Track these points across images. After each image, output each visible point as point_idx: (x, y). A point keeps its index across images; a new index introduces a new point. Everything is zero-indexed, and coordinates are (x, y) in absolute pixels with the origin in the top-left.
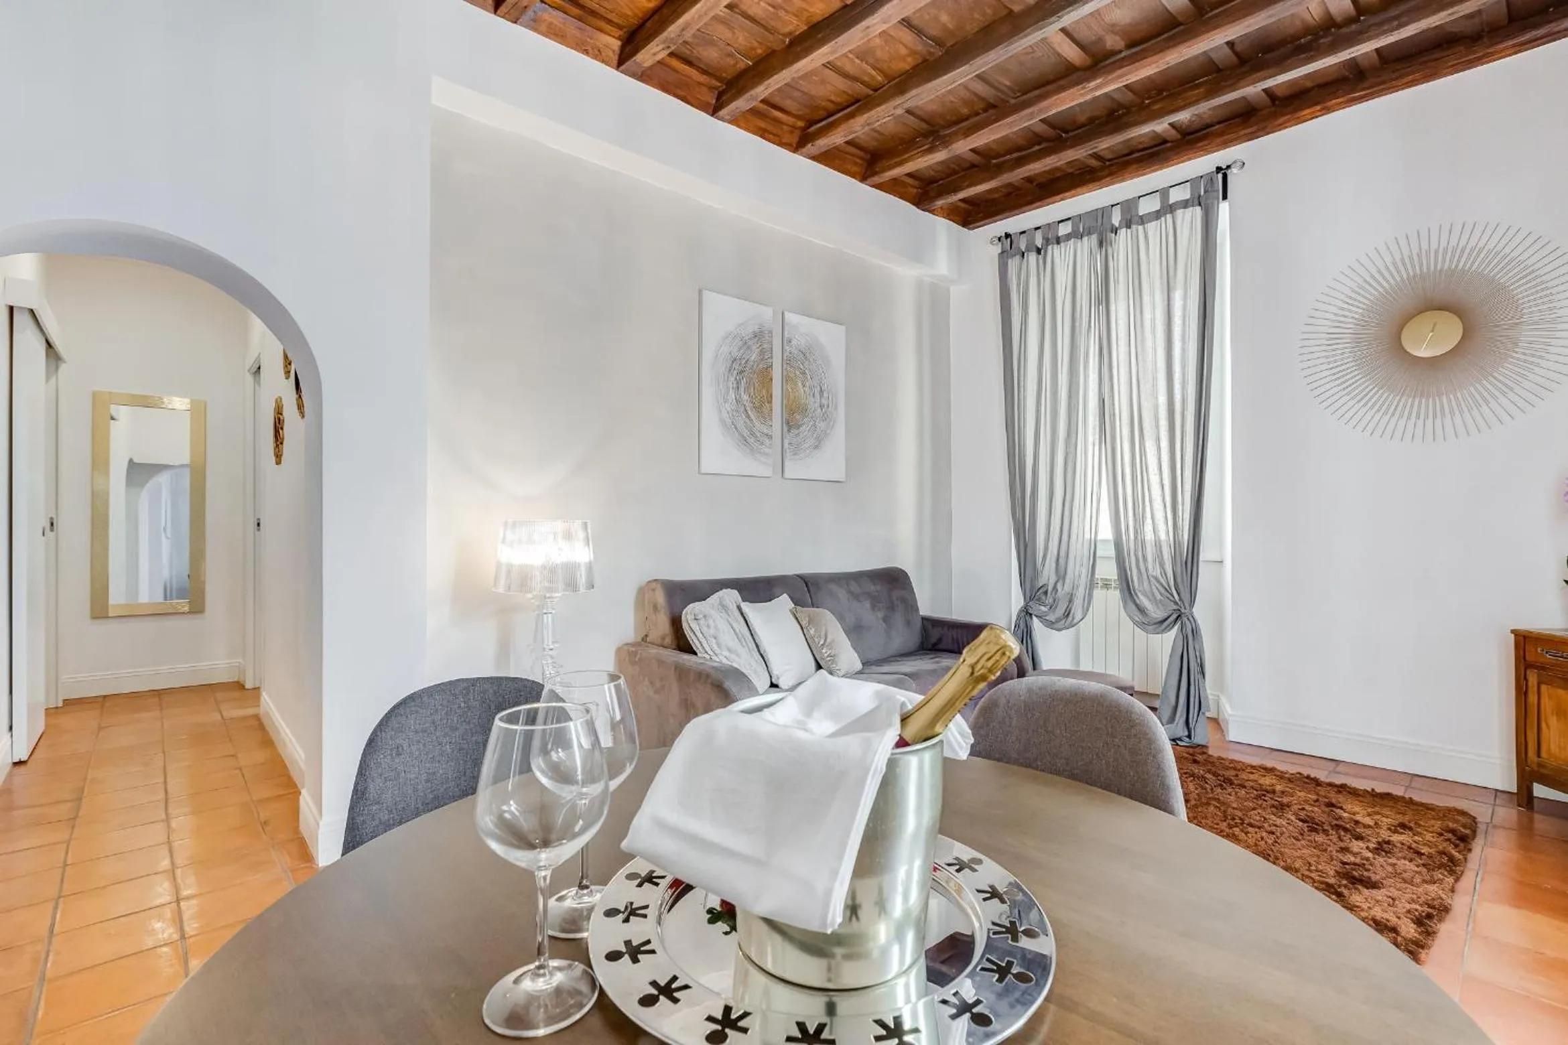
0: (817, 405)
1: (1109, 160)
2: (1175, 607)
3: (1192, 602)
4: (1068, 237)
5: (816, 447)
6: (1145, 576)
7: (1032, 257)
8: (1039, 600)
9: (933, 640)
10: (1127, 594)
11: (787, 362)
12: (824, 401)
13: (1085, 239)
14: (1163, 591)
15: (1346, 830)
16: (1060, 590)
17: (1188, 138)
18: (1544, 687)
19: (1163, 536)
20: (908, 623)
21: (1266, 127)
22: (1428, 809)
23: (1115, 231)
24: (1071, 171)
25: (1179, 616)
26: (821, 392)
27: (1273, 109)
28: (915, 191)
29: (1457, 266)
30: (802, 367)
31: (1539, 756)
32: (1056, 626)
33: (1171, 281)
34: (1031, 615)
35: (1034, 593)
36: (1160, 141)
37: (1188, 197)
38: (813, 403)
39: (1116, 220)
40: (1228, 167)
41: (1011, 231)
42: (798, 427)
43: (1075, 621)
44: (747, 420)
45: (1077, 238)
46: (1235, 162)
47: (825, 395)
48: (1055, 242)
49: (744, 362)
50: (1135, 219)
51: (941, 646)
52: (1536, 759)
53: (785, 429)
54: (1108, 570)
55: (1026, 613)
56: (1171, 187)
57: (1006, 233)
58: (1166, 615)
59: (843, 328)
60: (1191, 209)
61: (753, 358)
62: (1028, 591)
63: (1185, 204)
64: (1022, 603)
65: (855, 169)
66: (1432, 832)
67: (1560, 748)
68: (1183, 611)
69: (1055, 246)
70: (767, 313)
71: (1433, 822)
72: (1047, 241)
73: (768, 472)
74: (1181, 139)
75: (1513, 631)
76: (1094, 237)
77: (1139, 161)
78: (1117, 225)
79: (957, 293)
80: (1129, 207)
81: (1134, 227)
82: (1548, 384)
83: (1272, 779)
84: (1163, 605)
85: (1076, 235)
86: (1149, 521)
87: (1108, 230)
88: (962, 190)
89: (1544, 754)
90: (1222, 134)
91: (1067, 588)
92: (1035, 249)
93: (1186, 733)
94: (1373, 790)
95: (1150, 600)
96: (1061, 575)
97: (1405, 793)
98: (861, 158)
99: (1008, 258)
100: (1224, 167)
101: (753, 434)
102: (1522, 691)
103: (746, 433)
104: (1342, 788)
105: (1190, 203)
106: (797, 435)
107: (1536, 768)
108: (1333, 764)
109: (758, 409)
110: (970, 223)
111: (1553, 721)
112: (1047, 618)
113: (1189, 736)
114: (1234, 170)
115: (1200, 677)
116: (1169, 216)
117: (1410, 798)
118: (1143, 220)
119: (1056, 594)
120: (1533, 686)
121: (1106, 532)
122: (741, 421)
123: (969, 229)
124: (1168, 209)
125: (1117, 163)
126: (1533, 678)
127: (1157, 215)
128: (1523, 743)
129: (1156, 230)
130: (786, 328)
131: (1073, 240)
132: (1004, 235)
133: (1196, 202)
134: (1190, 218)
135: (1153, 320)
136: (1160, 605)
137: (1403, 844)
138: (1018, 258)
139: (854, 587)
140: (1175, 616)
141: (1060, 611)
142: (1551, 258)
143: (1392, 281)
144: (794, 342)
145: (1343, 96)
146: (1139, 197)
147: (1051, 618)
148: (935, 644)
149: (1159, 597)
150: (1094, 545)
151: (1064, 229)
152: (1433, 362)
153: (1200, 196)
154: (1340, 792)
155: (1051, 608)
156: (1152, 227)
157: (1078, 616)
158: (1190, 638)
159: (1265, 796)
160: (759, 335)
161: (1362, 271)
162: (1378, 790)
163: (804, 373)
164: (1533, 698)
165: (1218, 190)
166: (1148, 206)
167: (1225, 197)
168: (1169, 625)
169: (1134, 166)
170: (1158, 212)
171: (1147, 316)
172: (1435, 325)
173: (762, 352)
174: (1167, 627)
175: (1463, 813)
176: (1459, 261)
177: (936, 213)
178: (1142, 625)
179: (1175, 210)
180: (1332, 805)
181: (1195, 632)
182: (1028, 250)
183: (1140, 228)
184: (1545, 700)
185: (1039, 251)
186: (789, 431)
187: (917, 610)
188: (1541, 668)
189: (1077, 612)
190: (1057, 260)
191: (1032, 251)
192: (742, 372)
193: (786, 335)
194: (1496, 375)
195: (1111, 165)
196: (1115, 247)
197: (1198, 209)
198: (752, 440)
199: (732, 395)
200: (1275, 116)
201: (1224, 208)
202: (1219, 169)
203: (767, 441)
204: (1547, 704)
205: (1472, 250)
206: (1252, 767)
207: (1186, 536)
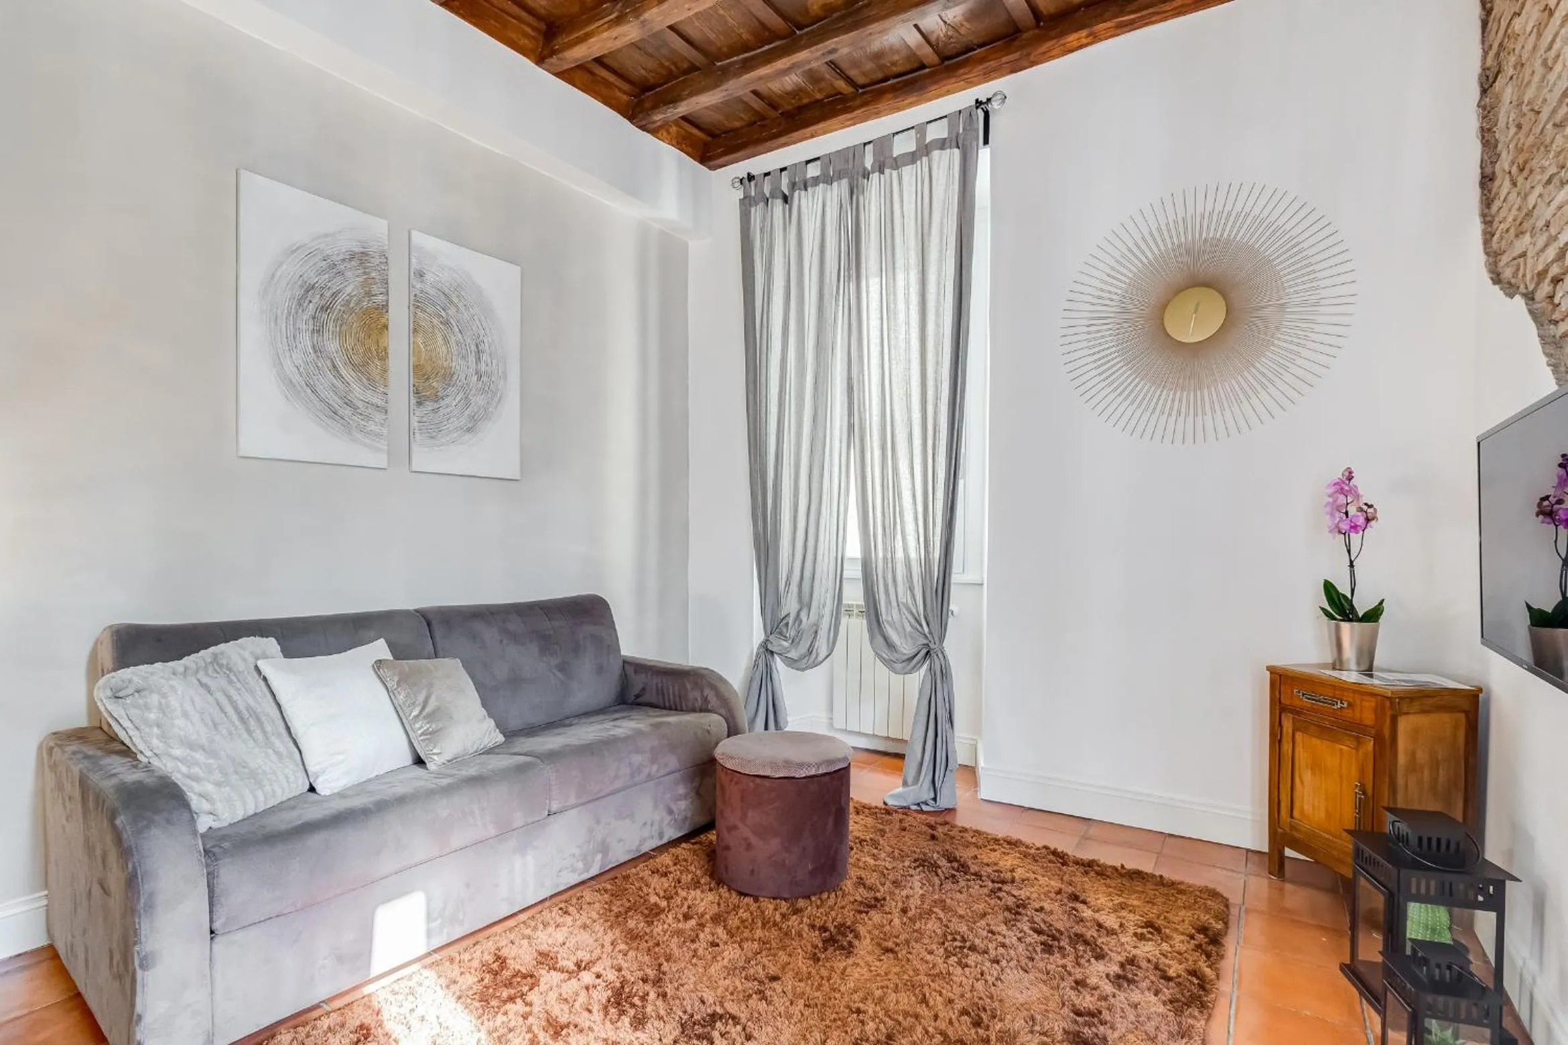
0: (472, 371)
1: (863, 87)
2: (925, 642)
3: (942, 638)
4: (816, 181)
5: (469, 430)
6: (894, 604)
7: (778, 206)
8: (781, 633)
9: (636, 690)
10: (875, 623)
11: (417, 304)
12: (483, 367)
13: (835, 184)
14: (913, 621)
15: (1086, 943)
16: (804, 619)
17: (947, 63)
18: (1299, 736)
19: (913, 555)
20: (600, 670)
21: (1029, 54)
22: (1181, 892)
23: (866, 175)
24: (819, 96)
25: (928, 652)
26: (479, 352)
27: (1037, 31)
28: (625, 97)
29: (1222, 235)
30: (443, 313)
31: (1292, 817)
32: (797, 665)
33: (926, 237)
34: (772, 653)
35: (775, 625)
36: (916, 65)
37: (946, 135)
38: (463, 368)
39: (869, 162)
40: (989, 100)
41: (754, 173)
42: (437, 398)
43: (820, 659)
44: (338, 383)
45: (827, 183)
46: (995, 95)
47: (484, 357)
48: (802, 187)
49: (328, 294)
50: (889, 162)
51: (646, 698)
52: (1289, 820)
53: (413, 401)
54: (854, 595)
55: (767, 651)
56: (928, 123)
57: (749, 174)
58: (915, 650)
59: (519, 268)
60: (948, 150)
61: (349, 290)
62: (768, 622)
63: (942, 144)
64: (762, 637)
65: (524, 42)
66: (1183, 934)
67: (1314, 808)
68: (932, 646)
69: (803, 193)
70: (377, 229)
71: (1182, 913)
72: (793, 186)
73: (381, 460)
74: (939, 65)
75: (1268, 668)
76: (845, 183)
77: (894, 89)
78: (869, 168)
79: (698, 248)
80: (882, 145)
81: (887, 171)
82: (1309, 377)
83: (1015, 858)
84: (912, 638)
85: (827, 179)
86: (899, 537)
87: (861, 173)
88: (682, 100)
89: (1296, 814)
90: (982, 60)
91: (813, 617)
92: (780, 195)
93: (932, 795)
94: (1122, 866)
95: (898, 633)
96: (805, 603)
97: (1154, 869)
98: (534, 29)
99: (750, 206)
100: (984, 100)
101: (349, 404)
102: (1276, 739)
103: (335, 401)
104: (1089, 866)
105: (948, 144)
106: (435, 411)
107: (1288, 830)
108: (1082, 827)
109: (360, 368)
110: (710, 159)
111: (1308, 776)
112: (789, 655)
113: (935, 799)
114: (995, 105)
115: (948, 726)
116: (925, 159)
117: (1161, 877)
118: (897, 163)
119: (799, 625)
120: (1287, 733)
121: (854, 549)
122: (325, 382)
123: (711, 168)
124: (924, 150)
125: (871, 91)
126: (1288, 725)
127: (913, 158)
128: (1276, 800)
129: (912, 175)
130: (414, 254)
131: (821, 185)
132: (746, 176)
133: (954, 143)
134: (946, 162)
135: (907, 287)
136: (909, 639)
137: (1149, 961)
138: (761, 205)
139: (515, 625)
140: (924, 652)
141: (803, 648)
142: (1315, 228)
143: (1156, 251)
144: (429, 277)
145: (1109, 20)
146: (894, 134)
147: (793, 654)
148: (637, 696)
149: (909, 629)
150: (840, 562)
151: (813, 171)
152: (1196, 349)
153: (958, 134)
154: (1086, 873)
155: (793, 642)
156: (908, 171)
157: (823, 652)
158: (941, 677)
159: (1000, 889)
160: (361, 257)
161: (1126, 237)
162: (1128, 866)
163: (447, 323)
164: (1287, 747)
165: (978, 129)
166: (904, 145)
167: (986, 142)
168: (918, 663)
169: (890, 96)
170: (913, 153)
171: (900, 282)
172: (1198, 305)
173: (368, 282)
174: (915, 666)
175: (1214, 894)
176: (1224, 230)
177: (660, 135)
178: (888, 663)
179: (931, 151)
180: (1075, 898)
181: (945, 674)
182: (773, 196)
183: (895, 173)
184: (1299, 749)
185: (786, 199)
186: (419, 404)
187: (619, 650)
188: (1296, 712)
189: (822, 646)
190: (804, 209)
191: (777, 198)
192: (325, 309)
193: (415, 265)
194: (1257, 365)
195: (863, 93)
196: (867, 194)
197: (956, 152)
198: (347, 412)
199: (306, 341)
200: (1039, 40)
201: (984, 156)
202: (979, 103)
203: (378, 417)
204: (1302, 756)
205: (1238, 215)
206: (996, 841)
207: (937, 554)
